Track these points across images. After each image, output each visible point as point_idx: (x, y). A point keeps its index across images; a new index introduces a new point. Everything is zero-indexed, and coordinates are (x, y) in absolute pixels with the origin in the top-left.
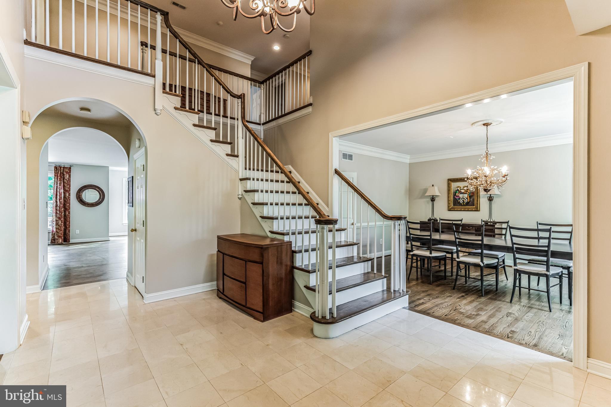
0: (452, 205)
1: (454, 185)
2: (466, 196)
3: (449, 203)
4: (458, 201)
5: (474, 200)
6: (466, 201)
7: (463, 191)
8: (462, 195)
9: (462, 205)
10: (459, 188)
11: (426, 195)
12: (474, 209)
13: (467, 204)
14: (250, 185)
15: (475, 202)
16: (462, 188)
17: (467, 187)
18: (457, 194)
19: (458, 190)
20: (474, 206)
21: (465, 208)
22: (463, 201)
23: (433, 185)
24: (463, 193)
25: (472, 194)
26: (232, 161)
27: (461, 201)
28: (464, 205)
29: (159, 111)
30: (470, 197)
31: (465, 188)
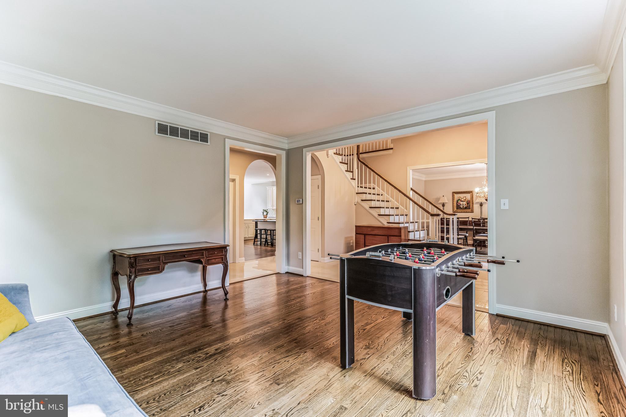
0: (455, 209)
1: (456, 196)
2: (465, 203)
3: (453, 208)
4: (459, 206)
5: (470, 205)
6: (465, 206)
7: (462, 200)
8: (462, 202)
9: (462, 209)
10: (460, 198)
11: (439, 202)
12: (470, 211)
13: (466, 208)
14: (364, 197)
15: (471, 207)
16: (462, 198)
17: (466, 197)
18: (459, 202)
19: (459, 199)
20: (470, 209)
21: (465, 211)
22: (463, 206)
23: (443, 196)
24: (463, 201)
25: (468, 202)
26: (352, 181)
27: (462, 207)
28: (463, 209)
29: (329, 156)
30: (468, 204)
31: (464, 198)
